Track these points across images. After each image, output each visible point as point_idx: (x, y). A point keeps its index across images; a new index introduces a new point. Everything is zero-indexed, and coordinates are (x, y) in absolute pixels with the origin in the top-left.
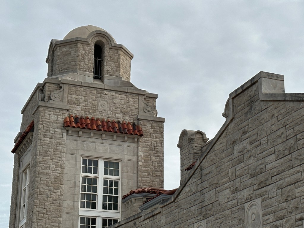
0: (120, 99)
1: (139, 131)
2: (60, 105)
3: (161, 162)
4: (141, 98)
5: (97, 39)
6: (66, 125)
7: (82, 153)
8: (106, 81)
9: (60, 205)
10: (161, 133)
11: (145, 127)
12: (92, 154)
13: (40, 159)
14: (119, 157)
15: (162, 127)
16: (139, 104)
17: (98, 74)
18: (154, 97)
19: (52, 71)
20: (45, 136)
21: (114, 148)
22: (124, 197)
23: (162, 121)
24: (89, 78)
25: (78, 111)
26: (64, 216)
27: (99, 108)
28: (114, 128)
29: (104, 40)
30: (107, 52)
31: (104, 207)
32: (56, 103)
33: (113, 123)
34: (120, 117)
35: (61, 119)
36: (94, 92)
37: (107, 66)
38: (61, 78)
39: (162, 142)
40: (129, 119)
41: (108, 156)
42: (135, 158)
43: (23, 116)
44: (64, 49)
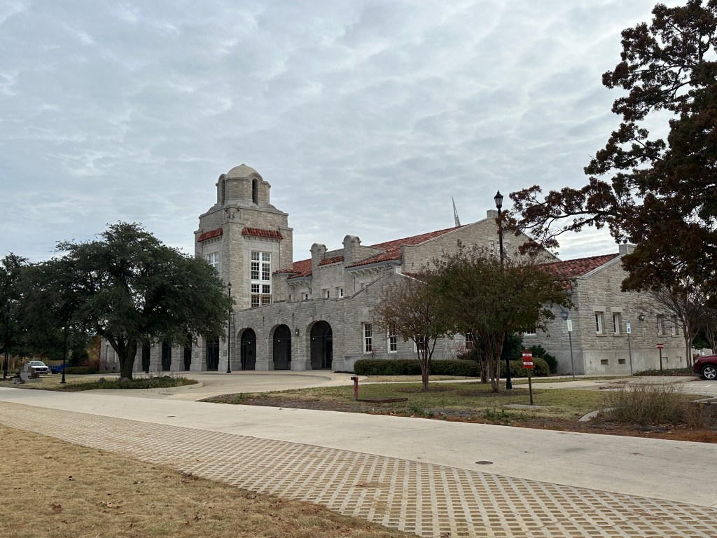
0: (270, 217)
1: (281, 236)
2: (239, 221)
3: (292, 253)
4: (280, 216)
5: (254, 178)
6: (243, 233)
7: (252, 249)
8: (259, 204)
9: (242, 278)
10: (291, 237)
11: (284, 234)
12: (257, 249)
13: (231, 253)
14: (271, 251)
15: (291, 233)
16: (279, 219)
17: (255, 199)
18: (286, 215)
19: (224, 195)
20: (233, 239)
21: (268, 246)
22: (274, 274)
23: (291, 230)
24: (251, 203)
25: (249, 225)
26: (245, 284)
27: (259, 223)
28: (268, 235)
29: (257, 178)
30: (259, 186)
31: (263, 279)
32: (237, 220)
33: (267, 231)
34: (270, 228)
35: (241, 230)
36: (256, 213)
37: (260, 195)
38: (230, 202)
39: (292, 242)
40: (275, 229)
41: (265, 250)
42: (278, 251)
43: (201, 222)
44: (234, 183)
